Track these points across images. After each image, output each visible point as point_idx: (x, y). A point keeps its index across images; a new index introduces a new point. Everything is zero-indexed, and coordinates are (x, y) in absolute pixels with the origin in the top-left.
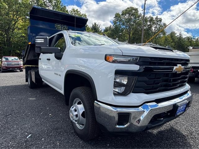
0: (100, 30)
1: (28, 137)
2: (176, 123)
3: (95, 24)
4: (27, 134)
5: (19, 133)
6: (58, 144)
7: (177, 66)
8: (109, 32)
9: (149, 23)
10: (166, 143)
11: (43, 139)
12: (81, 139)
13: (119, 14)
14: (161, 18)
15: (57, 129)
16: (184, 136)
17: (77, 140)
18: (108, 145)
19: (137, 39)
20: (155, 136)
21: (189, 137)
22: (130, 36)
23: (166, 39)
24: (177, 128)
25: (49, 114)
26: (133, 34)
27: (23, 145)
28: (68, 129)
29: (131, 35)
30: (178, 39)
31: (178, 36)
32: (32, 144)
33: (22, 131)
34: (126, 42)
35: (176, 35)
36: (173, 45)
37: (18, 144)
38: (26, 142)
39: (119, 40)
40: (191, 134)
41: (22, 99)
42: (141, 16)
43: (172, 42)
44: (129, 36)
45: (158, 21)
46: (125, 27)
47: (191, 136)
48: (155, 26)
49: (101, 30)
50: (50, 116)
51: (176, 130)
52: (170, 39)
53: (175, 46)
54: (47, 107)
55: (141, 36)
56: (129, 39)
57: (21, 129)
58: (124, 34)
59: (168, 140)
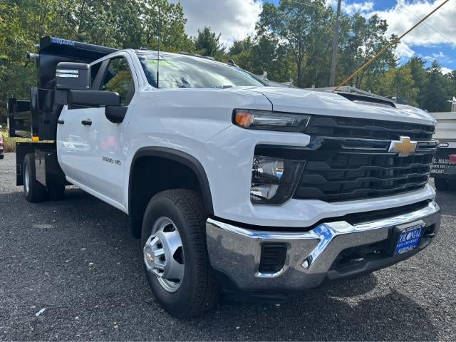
0: (220, 49)
1: (37, 314)
2: (405, 283)
3: (207, 31)
4: (34, 307)
5: (13, 306)
6: (116, 327)
7: (398, 139)
8: (243, 53)
9: (352, 34)
10: (377, 324)
11: (77, 318)
12: (172, 315)
13: (273, 7)
14: (385, 21)
15: (111, 295)
16: (419, 309)
17: (162, 319)
18: (238, 328)
19: (320, 76)
20: (351, 310)
21: (430, 311)
22: (302, 65)
23: (398, 78)
24: (404, 293)
25: (88, 262)
26: (309, 63)
27: (28, 331)
28: (139, 295)
29: (304, 64)
30: (428, 77)
31: (428, 69)
32: (50, 329)
33: (21, 302)
34: (288, 84)
35: (425, 68)
36: (416, 94)
37: (14, 328)
38: (34, 323)
39: (270, 78)
40: (437, 305)
41: (10, 227)
42: (331, 15)
43: (412, 87)
44: (299, 67)
45: (377, 29)
46: (288, 42)
47: (436, 310)
48: (368, 42)
49: (223, 49)
50: (92, 266)
51: (401, 296)
52: (408, 78)
53: (421, 97)
54: (82, 247)
55: (330, 67)
56: (299, 75)
57: (18, 296)
58: (286, 63)
59: (379, 319)
